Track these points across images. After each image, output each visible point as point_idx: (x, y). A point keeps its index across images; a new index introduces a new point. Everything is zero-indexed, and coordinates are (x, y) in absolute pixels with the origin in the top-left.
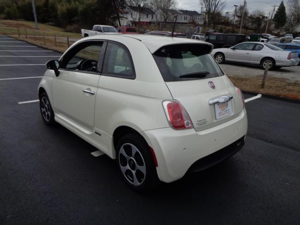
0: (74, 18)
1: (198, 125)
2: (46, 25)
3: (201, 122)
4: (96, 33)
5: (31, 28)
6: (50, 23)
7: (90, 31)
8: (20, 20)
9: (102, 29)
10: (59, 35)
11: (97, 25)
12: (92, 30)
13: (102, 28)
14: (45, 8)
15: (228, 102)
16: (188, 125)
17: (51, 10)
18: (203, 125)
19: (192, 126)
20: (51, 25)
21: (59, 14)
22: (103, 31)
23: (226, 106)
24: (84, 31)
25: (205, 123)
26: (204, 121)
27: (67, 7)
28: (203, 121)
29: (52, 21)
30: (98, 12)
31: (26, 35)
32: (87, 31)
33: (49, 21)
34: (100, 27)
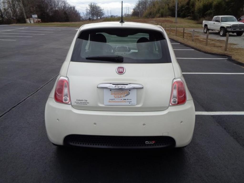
0: (208, 12)
1: (76, 103)
2: (185, 19)
3: (81, 102)
4: (214, 23)
5: (172, 22)
6: (189, 17)
7: (210, 22)
8: (169, 17)
9: (220, 20)
10: (189, 27)
11: (216, 16)
12: (211, 21)
13: (220, 18)
14: (187, 6)
15: (130, 90)
16: (66, 100)
17: (191, 7)
18: (82, 105)
19: (70, 103)
20: (189, 19)
21: (196, 9)
22: (221, 21)
23: (126, 94)
24: (205, 22)
25: (87, 104)
26: (86, 102)
27: (204, 2)
28: (84, 102)
29: (190, 16)
30: (232, 4)
31: (165, 28)
32: (207, 22)
33: (188, 16)
34: (219, 17)
